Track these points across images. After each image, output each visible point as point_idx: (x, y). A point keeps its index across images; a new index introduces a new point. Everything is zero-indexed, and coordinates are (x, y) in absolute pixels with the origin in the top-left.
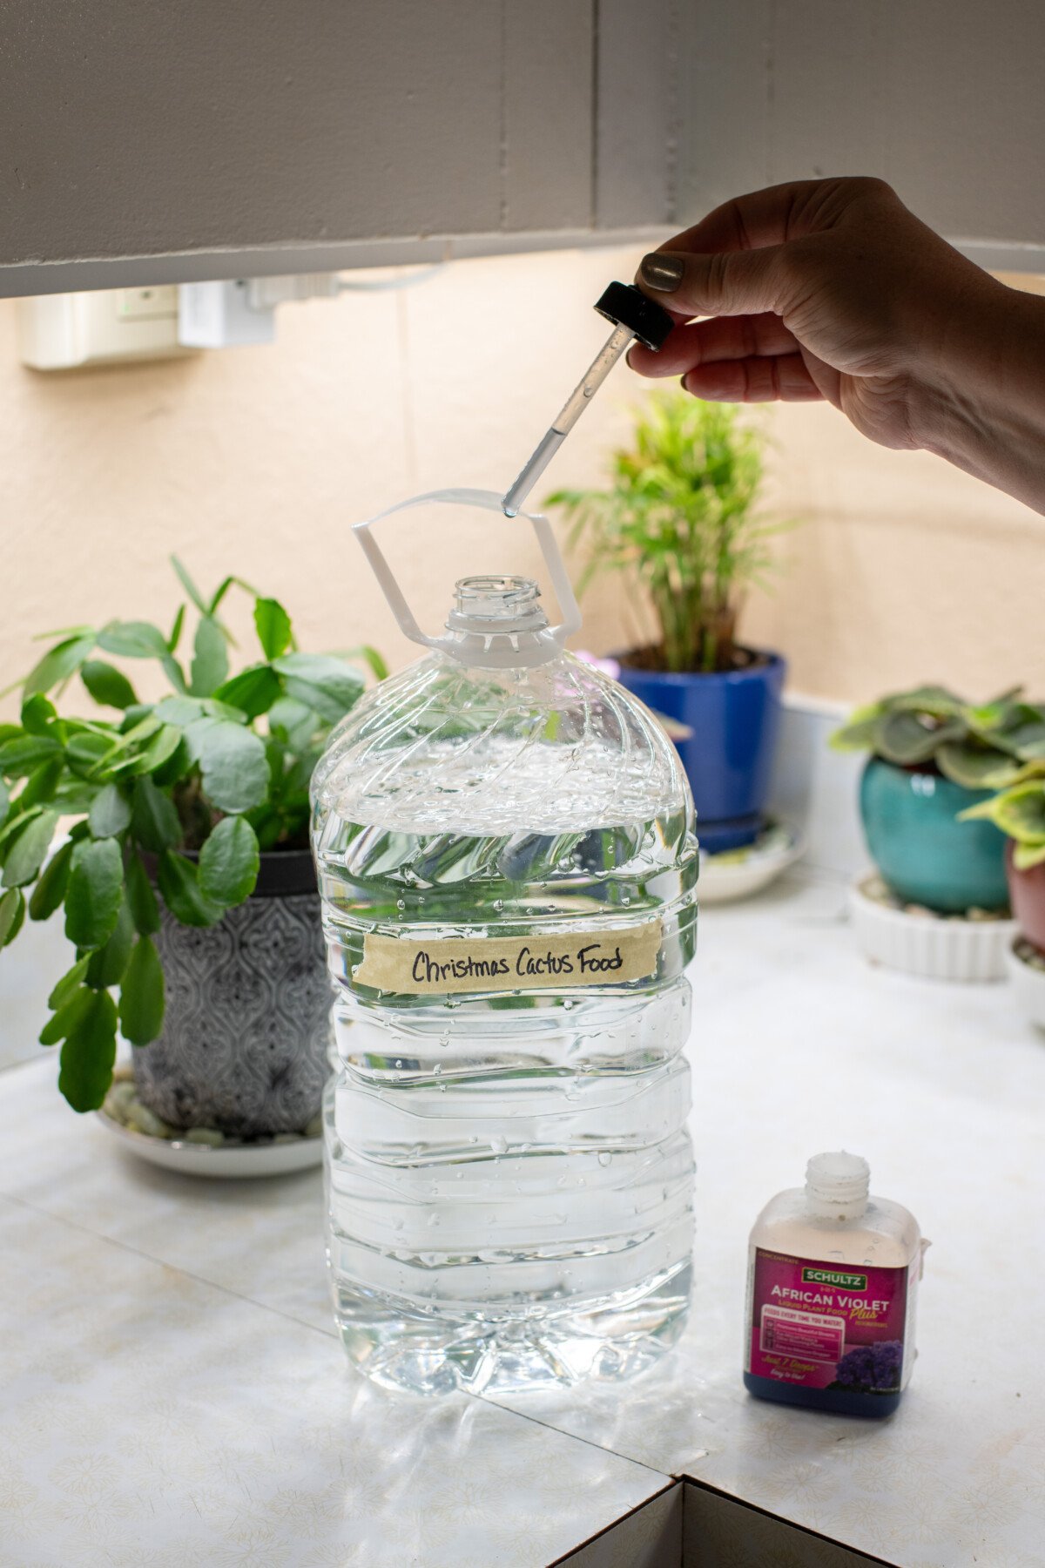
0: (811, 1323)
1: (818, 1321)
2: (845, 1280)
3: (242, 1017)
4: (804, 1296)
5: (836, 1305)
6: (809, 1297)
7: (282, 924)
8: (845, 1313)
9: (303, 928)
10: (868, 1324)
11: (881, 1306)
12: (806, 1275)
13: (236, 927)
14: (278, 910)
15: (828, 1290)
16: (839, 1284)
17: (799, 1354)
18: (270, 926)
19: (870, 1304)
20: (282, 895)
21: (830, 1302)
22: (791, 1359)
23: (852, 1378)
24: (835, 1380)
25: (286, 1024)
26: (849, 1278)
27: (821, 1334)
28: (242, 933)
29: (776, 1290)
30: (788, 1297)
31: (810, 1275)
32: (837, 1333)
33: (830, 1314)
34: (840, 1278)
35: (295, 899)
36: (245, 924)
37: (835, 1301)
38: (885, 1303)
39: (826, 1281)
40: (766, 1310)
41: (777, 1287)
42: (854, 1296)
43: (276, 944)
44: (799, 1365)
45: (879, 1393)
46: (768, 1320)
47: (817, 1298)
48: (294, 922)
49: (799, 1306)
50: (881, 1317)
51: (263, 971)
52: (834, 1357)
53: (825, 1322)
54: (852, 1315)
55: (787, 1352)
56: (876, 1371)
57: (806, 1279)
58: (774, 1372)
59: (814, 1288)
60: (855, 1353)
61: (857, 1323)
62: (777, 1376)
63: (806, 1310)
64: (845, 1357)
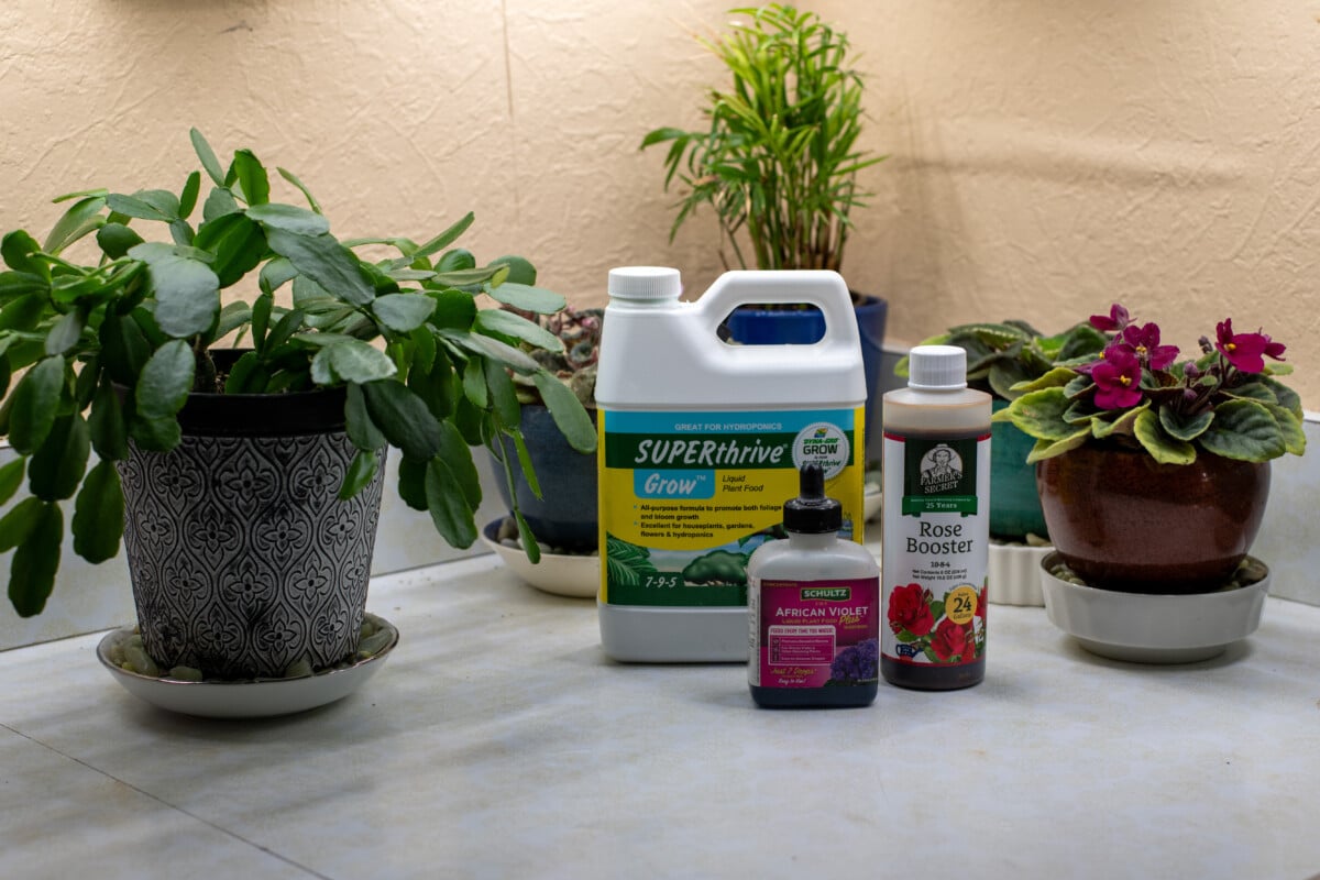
0: (809, 634)
1: (814, 631)
2: (835, 593)
3: (218, 555)
4: (803, 613)
5: (828, 614)
6: (806, 612)
7: (253, 464)
8: (835, 621)
9: (273, 469)
10: (853, 627)
11: (862, 610)
12: (803, 594)
13: (209, 465)
14: (248, 449)
15: (821, 604)
16: (830, 598)
17: (799, 662)
18: (240, 465)
19: (854, 611)
20: (252, 436)
21: (824, 614)
22: (794, 667)
23: (843, 673)
24: (829, 678)
25: (261, 564)
26: (837, 591)
27: (817, 641)
28: (215, 471)
29: (780, 612)
30: (790, 615)
31: (807, 594)
32: (830, 638)
33: (825, 623)
34: (830, 592)
35: (265, 440)
36: (217, 462)
37: (828, 612)
38: (865, 608)
39: (820, 597)
40: (773, 630)
41: (780, 609)
42: (841, 606)
43: (247, 484)
44: (801, 671)
45: (864, 684)
46: (774, 638)
47: (813, 612)
48: (265, 463)
49: (799, 621)
50: (864, 620)
51: (235, 510)
52: (829, 659)
53: (820, 631)
54: (841, 621)
55: (791, 662)
56: (861, 665)
57: (804, 598)
58: (781, 681)
59: (811, 604)
60: (845, 652)
61: (846, 627)
62: (784, 684)
63: (805, 624)
64: (837, 658)
